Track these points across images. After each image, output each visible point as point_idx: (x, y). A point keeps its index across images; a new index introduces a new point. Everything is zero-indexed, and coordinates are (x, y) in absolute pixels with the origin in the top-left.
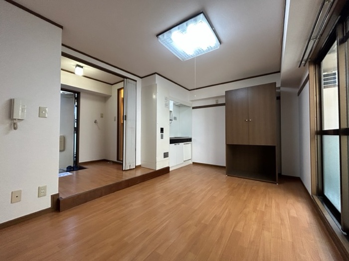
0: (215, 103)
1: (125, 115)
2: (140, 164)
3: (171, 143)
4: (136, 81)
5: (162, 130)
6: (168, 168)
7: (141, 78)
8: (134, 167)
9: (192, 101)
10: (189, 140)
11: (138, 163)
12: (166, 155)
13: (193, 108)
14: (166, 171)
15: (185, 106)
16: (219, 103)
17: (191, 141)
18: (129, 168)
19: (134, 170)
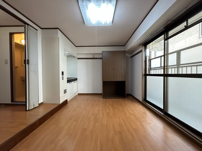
0: (92, 57)
1: (27, 59)
2: (42, 102)
3: (68, 83)
4: (37, 30)
5: (63, 73)
6: (67, 100)
7: (42, 29)
8: (38, 105)
9: (77, 54)
10: (76, 79)
11: (41, 101)
12: (65, 92)
13: (78, 59)
14: (66, 102)
15: (74, 57)
16: (95, 57)
17: (77, 80)
18: (32, 108)
19: (38, 108)
